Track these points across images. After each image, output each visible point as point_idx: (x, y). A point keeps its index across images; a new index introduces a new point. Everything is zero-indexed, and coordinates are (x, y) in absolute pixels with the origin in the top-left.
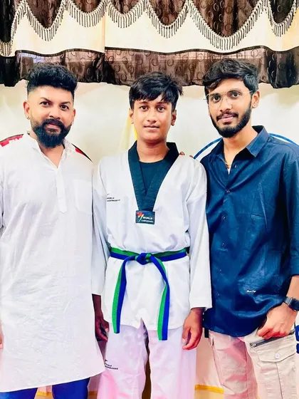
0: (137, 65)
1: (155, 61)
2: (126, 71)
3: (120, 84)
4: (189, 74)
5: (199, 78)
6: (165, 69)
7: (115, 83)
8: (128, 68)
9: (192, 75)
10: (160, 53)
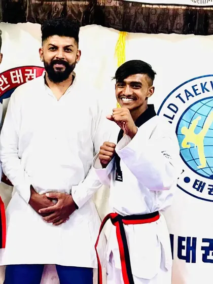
0: (125, 13)
1: (140, 11)
2: (115, 16)
3: (109, 27)
4: (169, 24)
5: (178, 28)
6: (149, 16)
7: (104, 25)
8: (117, 15)
9: (172, 25)
10: (145, 4)
